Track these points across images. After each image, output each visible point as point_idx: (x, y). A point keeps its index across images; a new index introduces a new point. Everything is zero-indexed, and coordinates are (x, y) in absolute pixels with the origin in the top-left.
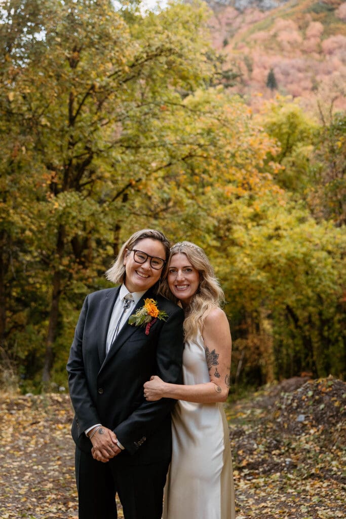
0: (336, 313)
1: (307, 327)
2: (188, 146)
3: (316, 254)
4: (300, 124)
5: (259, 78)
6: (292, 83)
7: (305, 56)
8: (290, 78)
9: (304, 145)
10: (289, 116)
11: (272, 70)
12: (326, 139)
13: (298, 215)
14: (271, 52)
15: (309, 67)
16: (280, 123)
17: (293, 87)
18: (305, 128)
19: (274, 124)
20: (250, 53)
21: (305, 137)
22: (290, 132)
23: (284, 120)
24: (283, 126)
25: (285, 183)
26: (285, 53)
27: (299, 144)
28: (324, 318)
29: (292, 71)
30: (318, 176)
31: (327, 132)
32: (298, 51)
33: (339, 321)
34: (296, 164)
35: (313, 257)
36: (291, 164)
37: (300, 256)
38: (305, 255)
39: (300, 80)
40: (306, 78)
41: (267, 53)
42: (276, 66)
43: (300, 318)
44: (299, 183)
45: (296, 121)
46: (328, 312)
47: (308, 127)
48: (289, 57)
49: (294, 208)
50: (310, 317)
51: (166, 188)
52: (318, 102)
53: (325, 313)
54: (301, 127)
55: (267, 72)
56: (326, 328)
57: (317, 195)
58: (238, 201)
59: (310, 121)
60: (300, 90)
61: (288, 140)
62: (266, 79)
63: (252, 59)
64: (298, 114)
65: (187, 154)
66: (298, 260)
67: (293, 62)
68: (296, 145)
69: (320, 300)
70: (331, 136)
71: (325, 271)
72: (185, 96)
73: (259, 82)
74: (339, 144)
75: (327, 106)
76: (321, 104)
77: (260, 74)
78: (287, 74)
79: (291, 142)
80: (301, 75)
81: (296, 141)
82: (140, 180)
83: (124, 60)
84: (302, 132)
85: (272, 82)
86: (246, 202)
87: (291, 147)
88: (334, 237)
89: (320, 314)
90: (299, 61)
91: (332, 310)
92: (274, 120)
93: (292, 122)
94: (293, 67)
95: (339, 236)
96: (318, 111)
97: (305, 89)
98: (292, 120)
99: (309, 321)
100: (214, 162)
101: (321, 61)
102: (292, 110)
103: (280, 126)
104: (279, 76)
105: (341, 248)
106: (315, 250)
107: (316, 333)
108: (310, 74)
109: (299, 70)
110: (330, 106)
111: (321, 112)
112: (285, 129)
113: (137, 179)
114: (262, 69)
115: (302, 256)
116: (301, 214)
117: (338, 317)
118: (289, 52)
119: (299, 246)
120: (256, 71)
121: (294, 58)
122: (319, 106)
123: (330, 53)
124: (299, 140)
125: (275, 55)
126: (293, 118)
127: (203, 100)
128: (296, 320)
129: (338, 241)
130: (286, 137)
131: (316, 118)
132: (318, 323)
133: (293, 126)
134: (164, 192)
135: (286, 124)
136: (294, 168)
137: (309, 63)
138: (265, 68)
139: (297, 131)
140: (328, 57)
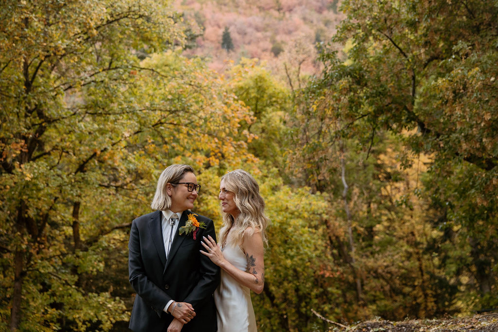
0: (313, 287)
1: (283, 306)
2: (158, 112)
3: (292, 222)
4: (268, 87)
5: (214, 38)
6: (249, 43)
7: (262, 14)
8: (247, 39)
9: (273, 110)
10: (256, 79)
11: (227, 29)
12: (302, 102)
13: (271, 183)
14: (225, 8)
15: (268, 25)
16: (247, 87)
17: (252, 48)
18: (274, 93)
19: (242, 88)
20: (202, 9)
21: (275, 102)
22: (259, 96)
23: (252, 84)
24: (251, 91)
25: (257, 150)
26: (240, 10)
27: (269, 109)
28: (301, 293)
29: (249, 30)
30: (295, 138)
31: (303, 96)
32: (254, 7)
33: (317, 297)
34: (266, 130)
35: (289, 225)
36: (261, 130)
37: (277, 225)
38: (282, 223)
39: (258, 41)
40: (265, 38)
41: (221, 9)
42: (231, 24)
43: (277, 296)
44: (270, 149)
45: (265, 85)
46: (305, 287)
47: (277, 91)
48: (245, 14)
49: (267, 177)
50: (285, 294)
51: (130, 158)
52: (285, 64)
53: (301, 287)
54: (270, 91)
55: (221, 31)
56: (303, 304)
57: (295, 157)
58: (207, 171)
59: (278, 85)
60: (259, 51)
61: (256, 105)
62: (220, 38)
63: (204, 17)
64: (267, 78)
65: (156, 121)
66: (275, 229)
67: (250, 19)
68: (265, 111)
69: (296, 275)
70: (306, 99)
71: (303, 239)
72: (142, 58)
73: (212, 41)
74: (315, 107)
75: (293, 69)
76: (288, 67)
77: (213, 33)
78: (244, 34)
79: (259, 107)
80: (259, 35)
81: (265, 107)
82: (105, 149)
83: (92, 24)
84: (271, 97)
85: (227, 42)
86: (216, 172)
87: (260, 112)
88: (310, 204)
89: (297, 290)
90: (257, 19)
91: (309, 285)
92: (241, 84)
93: (260, 85)
94: (250, 25)
95: (314, 202)
96: (285, 74)
97: (265, 50)
98: (259, 84)
99: (285, 299)
100: (184, 129)
101: (280, 19)
102: (259, 74)
103: (247, 91)
104: (234, 35)
105: (318, 214)
106: (291, 218)
107: (293, 311)
108: (269, 34)
109: (257, 29)
110: (297, 69)
111: (288, 76)
112: (253, 94)
113: (102, 148)
114: (216, 28)
115: (279, 224)
116: (274, 182)
117: (315, 292)
118: (245, 9)
119: (275, 214)
120: (210, 30)
121: (251, 15)
122: (286, 69)
123: (290, 10)
124: (267, 105)
125: (229, 12)
126: (260, 82)
127: (161, 62)
128: (272, 298)
129: (313, 207)
130: (254, 102)
131: (283, 82)
132: (294, 300)
133: (261, 90)
134: (130, 162)
135: (253, 88)
136: (264, 135)
137: (267, 21)
138: (219, 27)
139: (265, 96)
140: (287, 15)
